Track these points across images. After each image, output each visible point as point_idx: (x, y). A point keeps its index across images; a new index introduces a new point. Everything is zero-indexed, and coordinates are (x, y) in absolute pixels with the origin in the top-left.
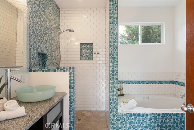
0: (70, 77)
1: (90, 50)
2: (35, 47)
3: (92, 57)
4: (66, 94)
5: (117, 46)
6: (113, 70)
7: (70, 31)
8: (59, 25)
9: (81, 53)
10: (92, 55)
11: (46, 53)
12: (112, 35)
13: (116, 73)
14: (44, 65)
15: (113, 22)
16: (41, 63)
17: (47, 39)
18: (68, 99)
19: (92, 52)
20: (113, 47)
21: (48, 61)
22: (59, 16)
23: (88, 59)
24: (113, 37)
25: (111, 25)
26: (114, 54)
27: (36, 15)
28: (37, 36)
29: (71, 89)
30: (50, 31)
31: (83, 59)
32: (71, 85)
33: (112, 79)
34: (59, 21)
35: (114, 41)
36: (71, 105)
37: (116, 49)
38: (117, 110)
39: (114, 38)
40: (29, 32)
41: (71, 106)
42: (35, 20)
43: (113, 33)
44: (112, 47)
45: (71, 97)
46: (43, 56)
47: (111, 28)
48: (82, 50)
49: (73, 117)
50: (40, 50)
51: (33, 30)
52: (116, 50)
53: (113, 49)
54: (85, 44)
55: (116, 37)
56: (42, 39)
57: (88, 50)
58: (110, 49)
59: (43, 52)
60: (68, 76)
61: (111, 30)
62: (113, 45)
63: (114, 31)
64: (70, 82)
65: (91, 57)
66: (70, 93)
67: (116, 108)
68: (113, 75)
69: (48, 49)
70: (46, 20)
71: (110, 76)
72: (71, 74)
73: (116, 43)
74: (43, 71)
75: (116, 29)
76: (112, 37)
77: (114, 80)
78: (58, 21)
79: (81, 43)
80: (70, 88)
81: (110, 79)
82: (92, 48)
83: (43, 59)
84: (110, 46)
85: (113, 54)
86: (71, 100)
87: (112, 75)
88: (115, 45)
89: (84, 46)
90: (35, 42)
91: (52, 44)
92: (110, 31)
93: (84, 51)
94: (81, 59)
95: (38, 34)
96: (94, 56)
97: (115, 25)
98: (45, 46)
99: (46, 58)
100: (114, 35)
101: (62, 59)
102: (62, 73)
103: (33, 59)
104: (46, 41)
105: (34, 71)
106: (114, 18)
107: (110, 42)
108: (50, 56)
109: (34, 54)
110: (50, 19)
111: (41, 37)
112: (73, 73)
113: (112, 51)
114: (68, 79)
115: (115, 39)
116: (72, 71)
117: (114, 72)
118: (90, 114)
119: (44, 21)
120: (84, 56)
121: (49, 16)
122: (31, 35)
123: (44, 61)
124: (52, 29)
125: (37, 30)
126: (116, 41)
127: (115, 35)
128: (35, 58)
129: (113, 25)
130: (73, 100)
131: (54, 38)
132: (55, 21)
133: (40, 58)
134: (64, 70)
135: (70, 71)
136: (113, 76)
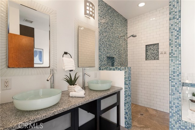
0: (125, 75)
1: (156, 50)
2: (105, 53)
3: (159, 57)
4: (122, 89)
5: (180, 43)
6: (174, 70)
7: (133, 36)
8: (127, 33)
9: (146, 54)
10: (159, 56)
11: (114, 57)
12: (172, 32)
13: (178, 73)
14: (113, 65)
15: (174, 17)
16: (110, 64)
17: (115, 46)
18: (124, 93)
19: (158, 52)
20: (174, 45)
21: (116, 62)
22: (127, 26)
23: (154, 59)
24: (174, 33)
25: (172, 21)
26: (176, 52)
27: (105, 31)
28: (106, 45)
29: (126, 86)
30: (118, 40)
31: (148, 60)
32: (126, 82)
33: (172, 80)
34: (127, 30)
35: (176, 38)
36: (126, 98)
37: (178, 46)
38: (181, 116)
39: (176, 35)
40: (100, 44)
41: (126, 100)
42: (105, 34)
43: (174, 29)
44: (172, 45)
45: (126, 92)
46: (112, 59)
47: (172, 24)
48: (148, 51)
49: (127, 109)
50: (108, 55)
51: (103, 42)
52: (178, 48)
53: (174, 47)
54: (151, 45)
55: (178, 33)
56: (110, 47)
57: (153, 51)
58: (170, 47)
59: (112, 56)
60: (124, 74)
61: (172, 26)
62: (174, 42)
63: (176, 27)
64: (125, 80)
65: (157, 57)
66: (125, 88)
67: (179, 114)
68: (174, 76)
69: (116, 53)
70: (114, 32)
71: (170, 77)
72: (126, 73)
73: (178, 40)
74: (107, 70)
75: (178, 24)
76: (172, 34)
77: (176, 82)
78: (125, 30)
79: (146, 44)
80: (125, 84)
81: (170, 80)
82: (158, 48)
83: (112, 61)
84: (170, 44)
85: (174, 53)
86: (126, 95)
87: (172, 76)
88: (178, 42)
89: (150, 47)
90: (104, 50)
91: (120, 50)
92: (170, 28)
93: (150, 52)
94: (146, 60)
95: (107, 44)
96: (160, 56)
97: (178, 19)
98: (113, 51)
99: (114, 60)
100: (176, 31)
101: (128, 61)
102: (119, 71)
103: (103, 62)
104: (114, 48)
105: (102, 70)
106: (176, 12)
107: (170, 40)
108: (117, 58)
109: (104, 58)
110: (118, 30)
111: (109, 45)
112: (127, 72)
113: (172, 50)
114: (124, 77)
115: (178, 36)
116: (126, 70)
117: (176, 73)
118: (154, 113)
119: (112, 33)
120: (150, 57)
121: (117, 28)
122: (101, 45)
123: (113, 63)
124: (120, 38)
125: (106, 41)
126: (178, 37)
127: (178, 31)
128: (105, 61)
129: (174, 20)
130: (127, 95)
131: (121, 45)
132: (123, 31)
133: (110, 60)
134: (121, 69)
135: (125, 70)
136: (174, 78)
